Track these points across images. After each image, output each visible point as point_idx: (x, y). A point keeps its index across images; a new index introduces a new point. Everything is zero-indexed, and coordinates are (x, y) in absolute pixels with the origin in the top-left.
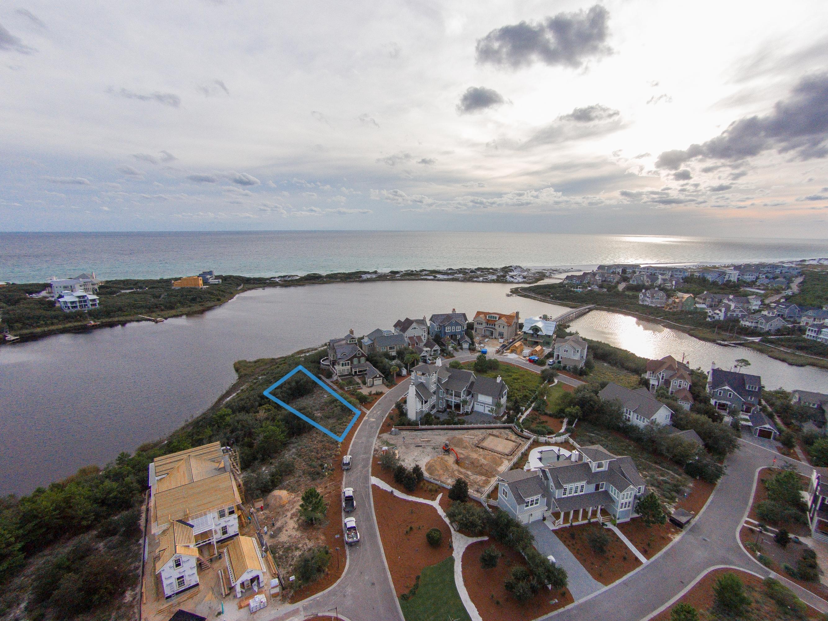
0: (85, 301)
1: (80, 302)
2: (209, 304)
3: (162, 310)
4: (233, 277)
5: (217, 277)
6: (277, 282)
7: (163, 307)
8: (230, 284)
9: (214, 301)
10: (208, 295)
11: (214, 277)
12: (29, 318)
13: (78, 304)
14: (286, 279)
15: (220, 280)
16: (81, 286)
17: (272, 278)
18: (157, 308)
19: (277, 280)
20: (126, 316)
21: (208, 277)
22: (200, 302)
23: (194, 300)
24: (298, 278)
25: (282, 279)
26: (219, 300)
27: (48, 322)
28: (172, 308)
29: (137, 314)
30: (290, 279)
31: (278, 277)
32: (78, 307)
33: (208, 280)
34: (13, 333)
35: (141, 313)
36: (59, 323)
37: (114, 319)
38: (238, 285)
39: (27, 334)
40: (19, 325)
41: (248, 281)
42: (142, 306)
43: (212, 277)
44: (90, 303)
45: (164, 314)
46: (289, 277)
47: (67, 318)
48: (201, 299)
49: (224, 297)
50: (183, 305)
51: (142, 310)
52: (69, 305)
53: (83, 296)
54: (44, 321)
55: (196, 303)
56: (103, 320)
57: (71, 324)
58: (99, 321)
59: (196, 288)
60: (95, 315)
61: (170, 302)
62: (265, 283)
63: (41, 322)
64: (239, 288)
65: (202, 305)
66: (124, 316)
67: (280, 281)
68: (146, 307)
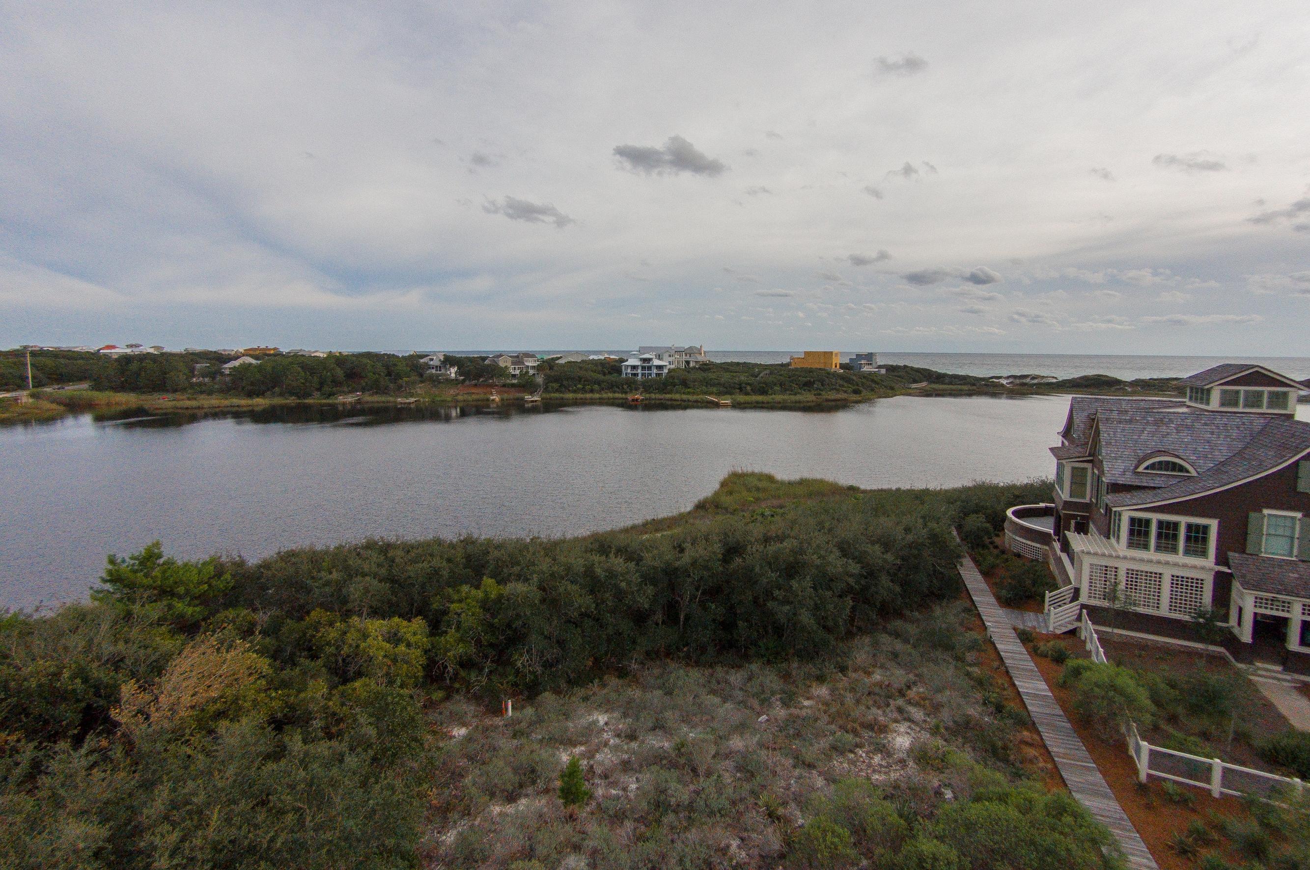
0: (650, 368)
1: (643, 368)
2: (833, 395)
3: (747, 394)
4: (912, 368)
5: (880, 367)
6: (1002, 385)
7: (749, 388)
8: (898, 377)
9: (845, 392)
10: (841, 382)
11: (874, 365)
12: (573, 379)
13: (639, 371)
14: (1028, 380)
15: (883, 371)
16: (670, 356)
17: (992, 378)
18: (741, 389)
19: (1004, 382)
20: (689, 393)
21: (863, 361)
22: (817, 389)
23: (808, 385)
24: (1054, 381)
25: (1018, 381)
26: (856, 392)
27: (588, 387)
28: (763, 392)
29: (706, 393)
30: (1035, 381)
31: (1008, 377)
32: (640, 376)
33: (860, 368)
34: (544, 395)
35: (710, 394)
36: (599, 392)
37: (668, 396)
38: (915, 381)
39: (557, 399)
40: (556, 385)
41: (939, 378)
42: (719, 384)
43: (871, 364)
44: (655, 371)
45: (741, 398)
46: (1033, 378)
47: (612, 387)
48: (822, 385)
49: (873, 390)
50: (786, 390)
51: (714, 389)
52: (629, 371)
53: (649, 360)
54: (584, 385)
55: (809, 391)
56: (653, 396)
57: (611, 395)
58: (648, 396)
59: (824, 370)
60: (647, 386)
61: (765, 383)
62: (974, 385)
63: (580, 386)
64: (914, 386)
65: (820, 394)
66: (684, 393)
67: (1010, 383)
68: (723, 385)
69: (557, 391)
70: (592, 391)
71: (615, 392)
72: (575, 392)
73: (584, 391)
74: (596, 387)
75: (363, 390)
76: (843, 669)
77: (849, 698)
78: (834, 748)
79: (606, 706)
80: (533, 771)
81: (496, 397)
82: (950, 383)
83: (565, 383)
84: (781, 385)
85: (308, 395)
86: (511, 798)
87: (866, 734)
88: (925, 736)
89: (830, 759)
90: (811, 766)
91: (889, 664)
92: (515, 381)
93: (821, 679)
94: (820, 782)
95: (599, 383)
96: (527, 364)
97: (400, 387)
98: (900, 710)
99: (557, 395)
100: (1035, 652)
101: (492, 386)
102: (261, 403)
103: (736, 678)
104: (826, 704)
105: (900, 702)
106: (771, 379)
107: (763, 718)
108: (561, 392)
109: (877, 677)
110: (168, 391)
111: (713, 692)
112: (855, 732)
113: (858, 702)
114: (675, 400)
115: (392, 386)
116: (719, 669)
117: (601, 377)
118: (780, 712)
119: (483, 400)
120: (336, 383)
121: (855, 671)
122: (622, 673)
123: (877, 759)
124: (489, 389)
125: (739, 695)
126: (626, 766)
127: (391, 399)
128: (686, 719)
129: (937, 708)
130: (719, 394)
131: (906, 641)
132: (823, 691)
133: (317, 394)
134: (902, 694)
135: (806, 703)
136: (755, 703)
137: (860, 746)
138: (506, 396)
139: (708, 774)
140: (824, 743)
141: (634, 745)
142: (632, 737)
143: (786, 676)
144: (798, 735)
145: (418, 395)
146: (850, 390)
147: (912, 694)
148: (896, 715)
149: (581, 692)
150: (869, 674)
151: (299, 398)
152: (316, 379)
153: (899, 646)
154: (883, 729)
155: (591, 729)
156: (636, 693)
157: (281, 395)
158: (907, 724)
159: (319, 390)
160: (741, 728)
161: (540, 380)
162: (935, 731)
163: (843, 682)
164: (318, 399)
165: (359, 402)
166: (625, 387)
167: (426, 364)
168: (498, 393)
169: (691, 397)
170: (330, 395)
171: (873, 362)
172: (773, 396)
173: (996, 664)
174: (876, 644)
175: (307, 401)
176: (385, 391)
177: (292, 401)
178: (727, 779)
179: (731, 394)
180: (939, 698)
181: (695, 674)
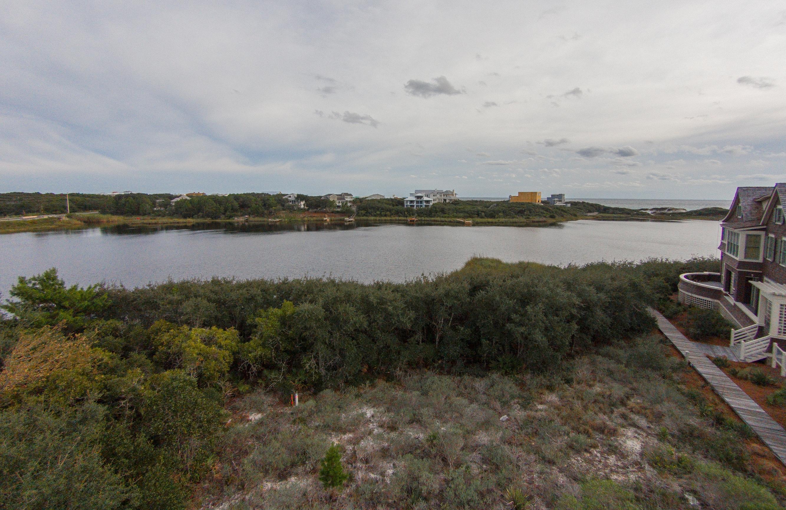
0: (421, 202)
1: (417, 202)
2: (537, 219)
3: (482, 217)
4: (587, 204)
5: (567, 203)
6: (648, 214)
7: (483, 214)
8: (579, 208)
9: (545, 217)
10: (542, 211)
13: (415, 204)
14: (666, 211)
15: (569, 205)
16: (434, 196)
17: (641, 210)
18: (478, 215)
19: (650, 212)
20: (445, 217)
21: (556, 199)
22: (527, 215)
23: (521, 213)
24: (684, 211)
25: (658, 212)
26: (552, 217)
27: (383, 213)
28: (493, 217)
29: (456, 217)
30: (671, 212)
31: (652, 209)
32: (415, 207)
33: (554, 203)
34: (357, 218)
35: (459, 217)
36: (390, 216)
37: (432, 219)
38: (590, 212)
39: (364, 220)
40: (363, 212)
41: (606, 210)
42: (465, 212)
43: (561, 201)
44: (425, 204)
45: (479, 220)
46: (669, 210)
47: (397, 213)
48: (530, 212)
49: (562, 216)
50: (507, 215)
51: (461, 215)
52: (408, 204)
53: (421, 197)
54: (381, 212)
55: (522, 216)
56: (423, 218)
57: (397, 218)
58: (420, 218)
59: (531, 203)
60: (420, 213)
61: (493, 211)
62: (629, 214)
63: (378, 212)
64: (589, 214)
65: (529, 218)
66: (442, 217)
67: (653, 213)
68: (467, 212)
69: (364, 215)
70: (386, 216)
71: (399, 216)
72: (375, 216)
73: (381, 215)
74: (388, 213)
75: (249, 214)
76: (568, 381)
77: (578, 405)
78: (571, 447)
79: (374, 402)
80: (304, 453)
81: (327, 219)
82: (613, 213)
83: (370, 211)
84: (503, 212)
85: (219, 217)
86: (283, 476)
87: (598, 436)
88: (654, 441)
89: (567, 455)
90: (551, 462)
91: (607, 379)
92: (339, 210)
93: (551, 388)
94: (562, 479)
95: (390, 211)
96: (346, 199)
97: (271, 212)
98: (624, 416)
99: (365, 218)
100: (734, 375)
101: (325, 212)
102: (191, 221)
103: (480, 384)
104: (557, 408)
105: (622, 409)
106: (497, 208)
107: (504, 417)
108: (367, 216)
109: (598, 388)
110: (140, 215)
111: (461, 394)
112: (586, 432)
113: (585, 408)
114: (437, 221)
115: (266, 212)
116: (466, 377)
117: (391, 207)
118: (519, 413)
119: (320, 220)
120: (234, 210)
121: (579, 383)
122: (389, 378)
123: (612, 460)
124: (323, 214)
125: (483, 398)
126: (385, 453)
127: (265, 219)
128: (438, 416)
129: (659, 417)
130: (464, 217)
131: (619, 362)
132: (553, 398)
133: (223, 216)
134: (623, 403)
135: (540, 407)
136: (498, 405)
137: (595, 447)
138: (333, 218)
139: (458, 465)
140: (560, 442)
141: (393, 435)
142: (393, 428)
143: (522, 385)
144: (536, 433)
145: (281, 217)
146: (548, 216)
147: (631, 403)
148: (620, 421)
149: (353, 390)
150: (590, 386)
151: (212, 218)
152: (222, 208)
153: (613, 365)
154: (614, 432)
155: (360, 420)
156: (399, 393)
157: (203, 217)
158: (633, 429)
159: (224, 214)
160: (486, 425)
161: (354, 209)
162: (662, 437)
163: (569, 392)
164: (224, 219)
165: (247, 221)
166: (406, 213)
167: (287, 199)
168: (329, 216)
169: (446, 219)
170: (230, 217)
171: (563, 201)
172: (498, 219)
173: (701, 383)
174: (593, 363)
175: (217, 221)
176: (262, 215)
177: (208, 220)
178: (475, 470)
179: (472, 217)
180: (658, 408)
181: (447, 380)
